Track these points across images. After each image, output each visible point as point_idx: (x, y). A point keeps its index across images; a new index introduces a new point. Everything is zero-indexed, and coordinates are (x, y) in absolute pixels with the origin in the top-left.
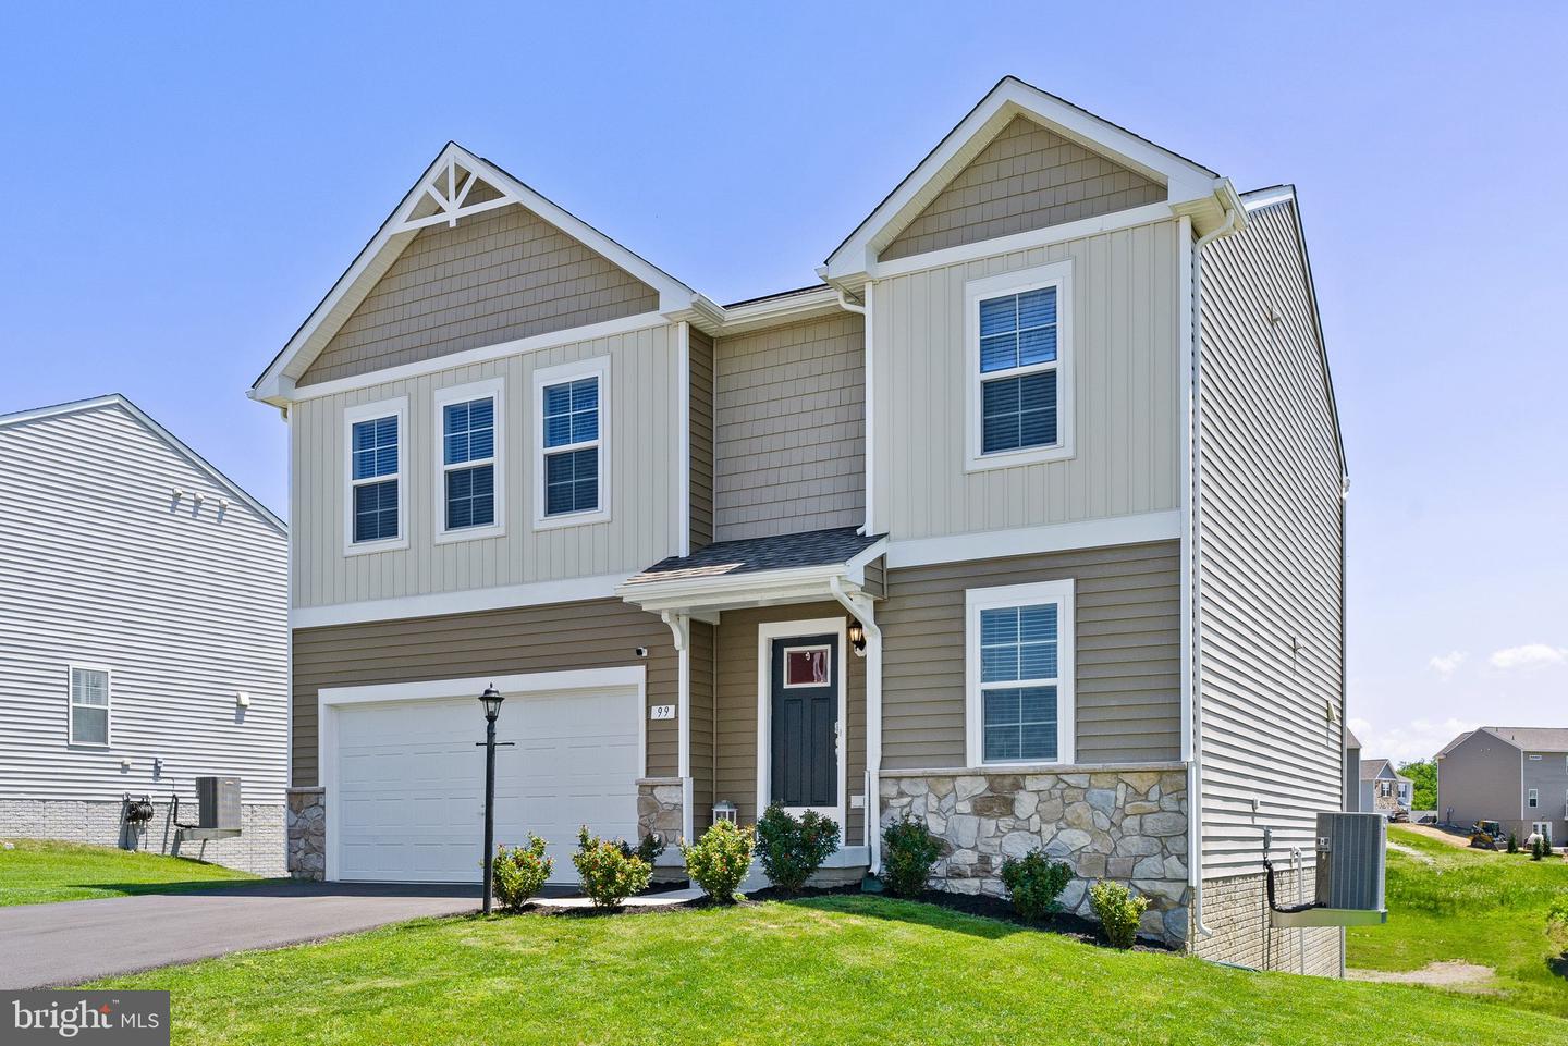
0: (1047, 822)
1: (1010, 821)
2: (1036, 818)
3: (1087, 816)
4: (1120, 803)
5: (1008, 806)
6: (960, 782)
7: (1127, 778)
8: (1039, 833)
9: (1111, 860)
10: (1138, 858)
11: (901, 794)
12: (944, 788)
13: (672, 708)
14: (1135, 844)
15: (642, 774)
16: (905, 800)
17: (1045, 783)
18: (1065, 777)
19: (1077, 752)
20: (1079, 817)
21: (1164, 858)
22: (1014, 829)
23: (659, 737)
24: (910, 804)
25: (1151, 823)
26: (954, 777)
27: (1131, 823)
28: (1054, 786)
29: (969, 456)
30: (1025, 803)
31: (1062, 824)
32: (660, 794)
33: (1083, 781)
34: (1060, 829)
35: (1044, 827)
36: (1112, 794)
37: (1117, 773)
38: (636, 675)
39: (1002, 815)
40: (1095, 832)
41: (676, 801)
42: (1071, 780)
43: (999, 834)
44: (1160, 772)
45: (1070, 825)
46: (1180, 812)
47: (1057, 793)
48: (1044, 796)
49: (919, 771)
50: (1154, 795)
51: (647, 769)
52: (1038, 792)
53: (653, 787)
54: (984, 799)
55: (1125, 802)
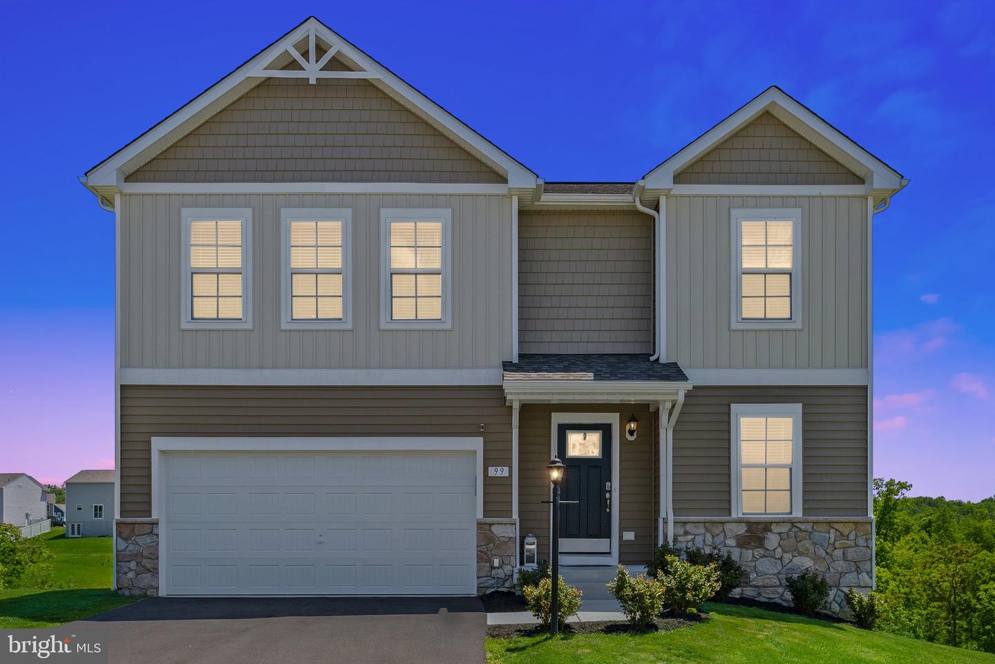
0: (787, 552)
1: (762, 551)
2: (779, 550)
3: (811, 548)
4: (832, 541)
5: (760, 542)
6: (728, 527)
7: (836, 526)
8: (781, 559)
9: (827, 575)
10: (842, 574)
11: (686, 533)
12: (717, 529)
13: (506, 469)
14: (840, 565)
15: (480, 515)
16: (690, 537)
17: (784, 528)
18: (799, 525)
19: (804, 509)
20: (807, 549)
21: (859, 574)
22: (764, 556)
23: (494, 493)
24: (693, 540)
25: (851, 554)
26: (723, 523)
27: (838, 553)
28: (790, 530)
29: (733, 322)
30: (772, 541)
31: (795, 554)
32: (497, 530)
33: (809, 527)
34: (794, 556)
35: (785, 555)
36: (828, 535)
37: (829, 523)
38: (476, 444)
39: (757, 547)
40: (816, 558)
41: (511, 535)
42: (802, 526)
43: (754, 559)
44: (856, 523)
45: (800, 554)
46: (868, 547)
47: (792, 534)
48: (784, 536)
49: (702, 518)
50: (852, 537)
51: (485, 511)
52: (780, 534)
53: (491, 525)
54: (743, 536)
55: (835, 540)
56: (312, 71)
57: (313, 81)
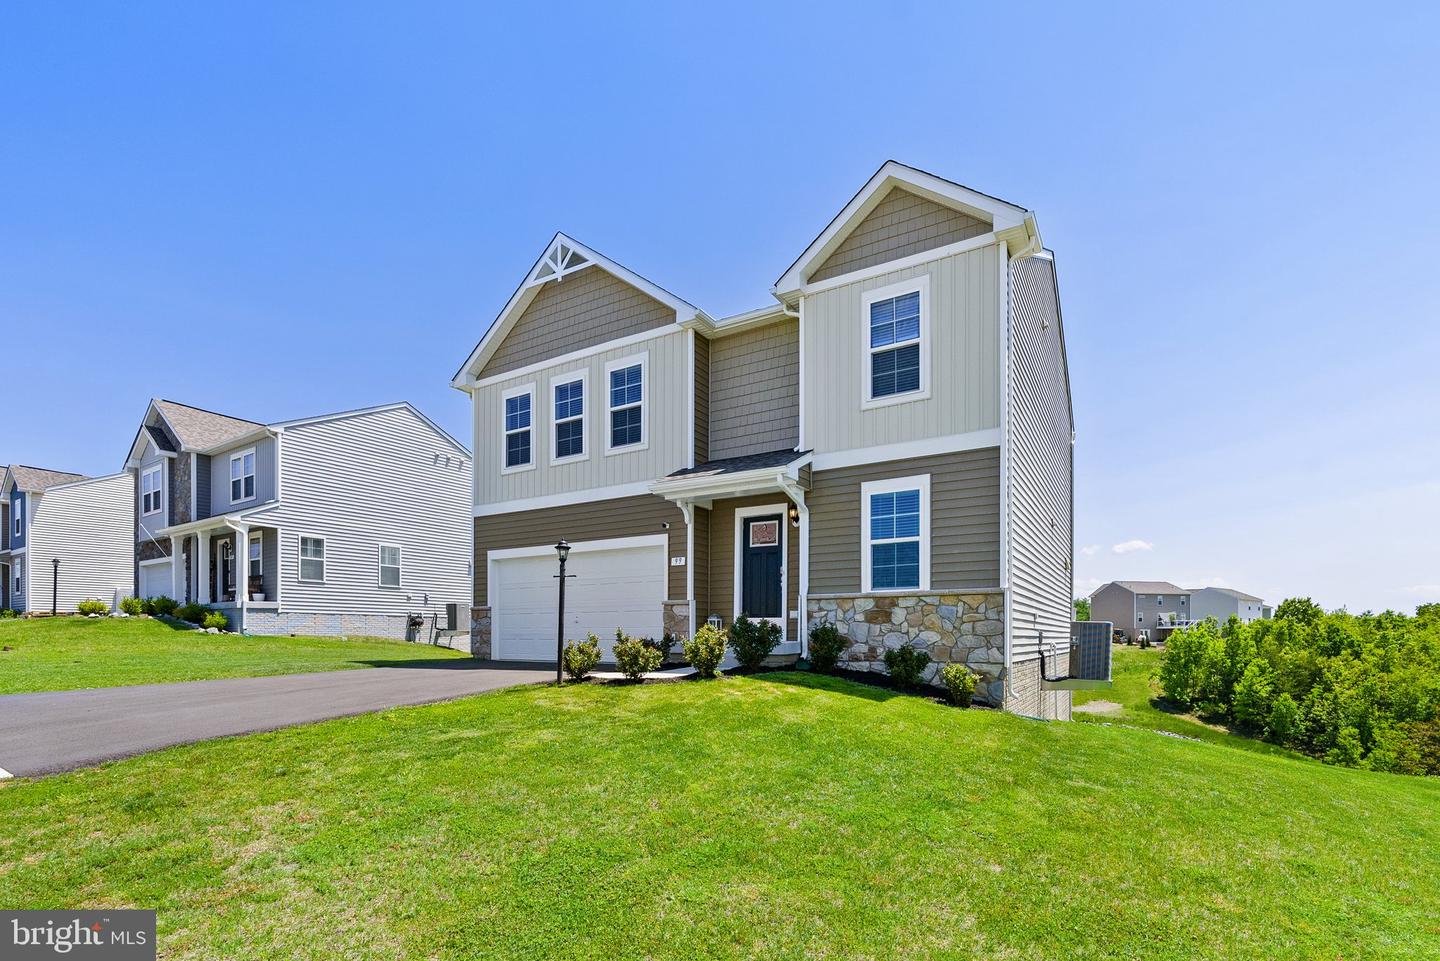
0: (912, 627)
1: (889, 626)
2: (905, 624)
3: (938, 622)
4: (960, 614)
5: (887, 617)
6: (857, 602)
7: (964, 598)
8: (907, 633)
9: (953, 650)
10: (971, 649)
11: (821, 609)
12: (847, 606)
13: (683, 559)
14: (969, 640)
15: (666, 599)
16: (824, 613)
17: (911, 602)
18: (923, 598)
19: (932, 582)
20: (933, 623)
21: (989, 649)
22: (891, 631)
23: (676, 576)
24: (826, 615)
25: (980, 628)
26: (853, 599)
27: (967, 627)
28: (917, 604)
29: (863, 401)
30: (899, 615)
31: (922, 628)
32: (676, 610)
33: (935, 601)
34: (921, 631)
35: (910, 630)
36: (955, 608)
37: (958, 595)
38: (662, 539)
39: (884, 622)
40: (943, 633)
41: (685, 614)
42: (928, 600)
43: (882, 634)
44: (986, 595)
45: (927, 628)
46: (999, 620)
47: (919, 608)
48: (911, 610)
49: (832, 595)
50: (982, 609)
51: (669, 595)
52: (906, 608)
53: (672, 606)
54: (871, 611)
55: (963, 614)
56: (560, 272)
57: (560, 280)
